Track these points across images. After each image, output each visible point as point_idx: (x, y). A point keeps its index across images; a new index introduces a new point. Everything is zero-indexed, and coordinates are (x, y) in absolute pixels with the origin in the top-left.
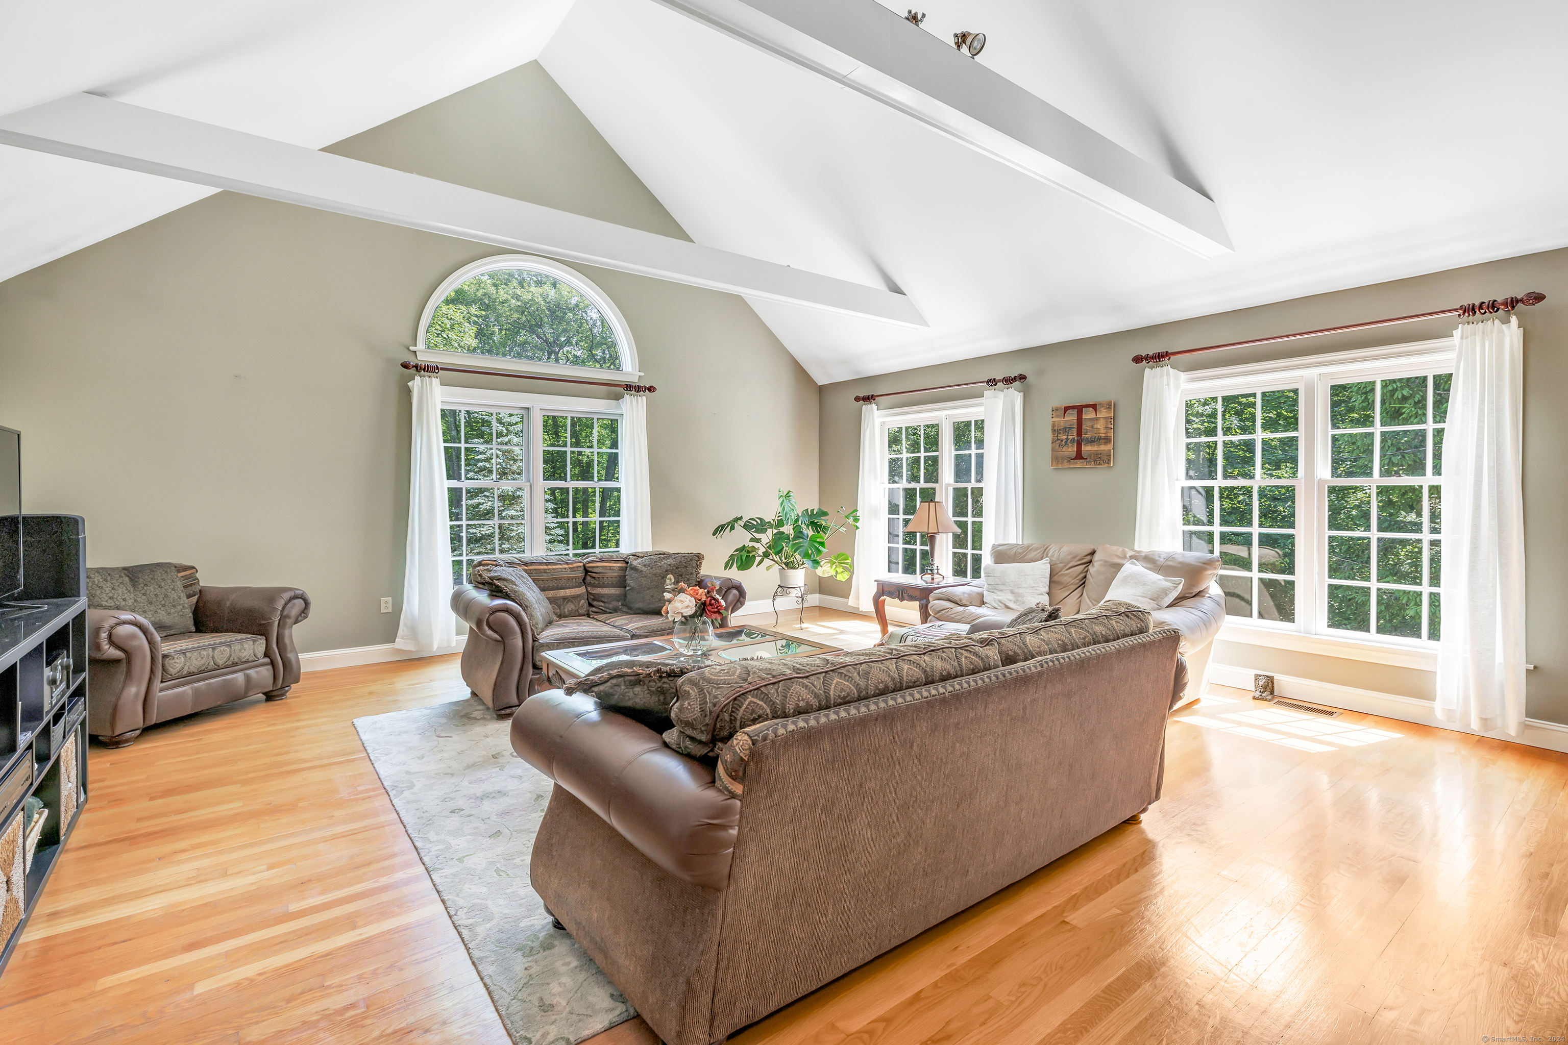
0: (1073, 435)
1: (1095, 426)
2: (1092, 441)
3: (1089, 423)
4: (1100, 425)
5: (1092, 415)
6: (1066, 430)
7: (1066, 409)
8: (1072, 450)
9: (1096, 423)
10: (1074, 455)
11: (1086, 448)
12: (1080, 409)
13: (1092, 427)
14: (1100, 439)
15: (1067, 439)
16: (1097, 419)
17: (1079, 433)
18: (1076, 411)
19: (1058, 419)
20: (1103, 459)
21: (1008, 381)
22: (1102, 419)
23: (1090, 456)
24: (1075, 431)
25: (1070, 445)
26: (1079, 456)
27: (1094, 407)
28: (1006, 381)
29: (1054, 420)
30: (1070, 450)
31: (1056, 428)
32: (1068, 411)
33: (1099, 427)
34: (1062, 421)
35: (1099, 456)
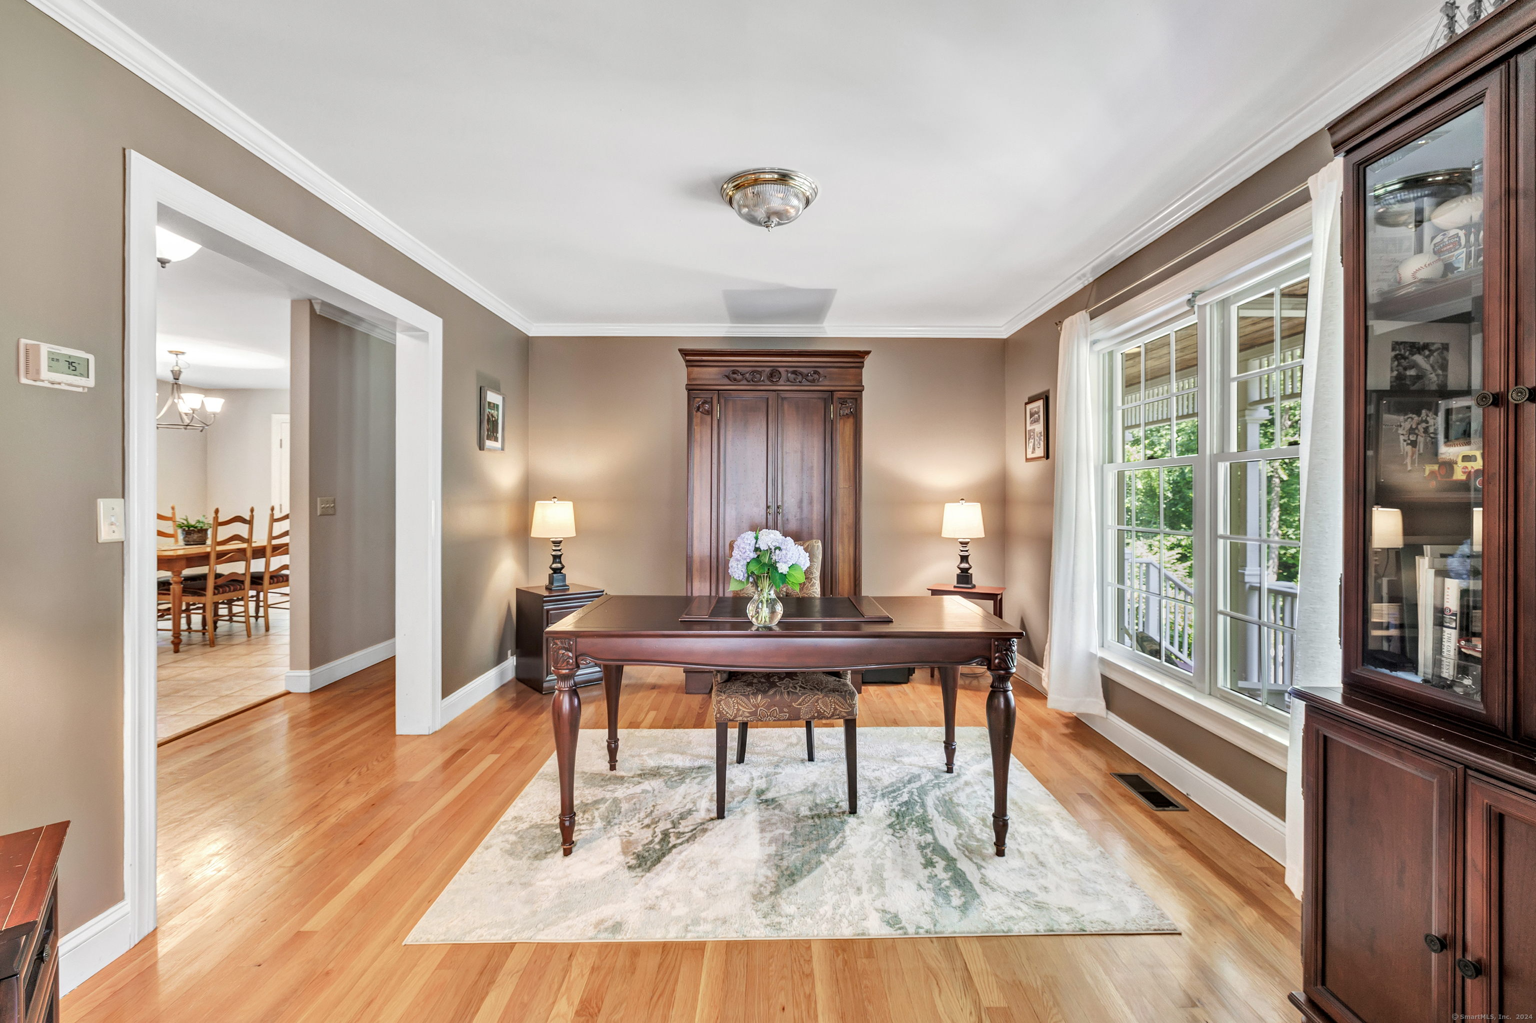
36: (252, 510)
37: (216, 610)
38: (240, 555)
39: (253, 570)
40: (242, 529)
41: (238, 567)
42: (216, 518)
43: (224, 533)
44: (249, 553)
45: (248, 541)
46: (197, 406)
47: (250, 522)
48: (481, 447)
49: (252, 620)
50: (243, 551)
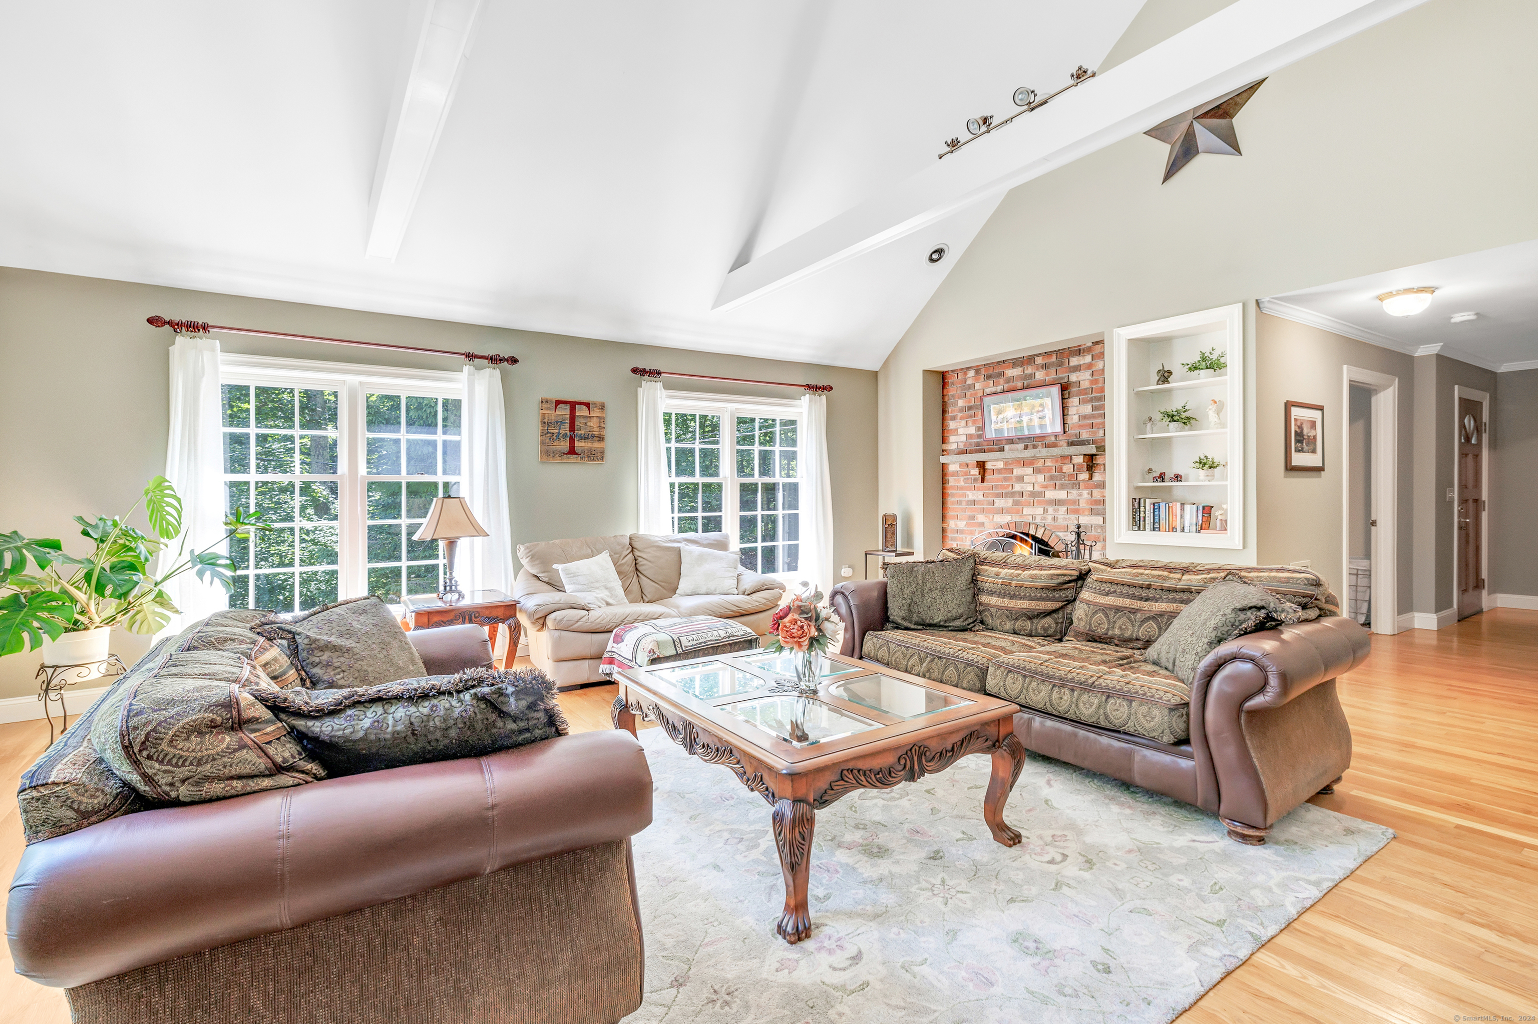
0: (566, 429)
1: (589, 424)
2: (585, 438)
3: (582, 420)
4: (594, 423)
5: (586, 413)
6: (558, 423)
7: (558, 403)
8: (565, 445)
9: (587, 421)
10: (567, 449)
11: (579, 445)
12: (573, 405)
13: (586, 424)
14: (593, 436)
15: (559, 433)
16: (590, 417)
17: (572, 427)
18: (569, 406)
19: (549, 412)
20: (597, 456)
21: (495, 360)
22: (595, 418)
23: (584, 452)
24: (567, 426)
25: (562, 439)
26: (572, 451)
27: (588, 405)
28: (491, 359)
29: (543, 411)
30: (562, 444)
31: (546, 420)
32: (560, 406)
33: (592, 425)
34: (552, 414)
35: (593, 453)
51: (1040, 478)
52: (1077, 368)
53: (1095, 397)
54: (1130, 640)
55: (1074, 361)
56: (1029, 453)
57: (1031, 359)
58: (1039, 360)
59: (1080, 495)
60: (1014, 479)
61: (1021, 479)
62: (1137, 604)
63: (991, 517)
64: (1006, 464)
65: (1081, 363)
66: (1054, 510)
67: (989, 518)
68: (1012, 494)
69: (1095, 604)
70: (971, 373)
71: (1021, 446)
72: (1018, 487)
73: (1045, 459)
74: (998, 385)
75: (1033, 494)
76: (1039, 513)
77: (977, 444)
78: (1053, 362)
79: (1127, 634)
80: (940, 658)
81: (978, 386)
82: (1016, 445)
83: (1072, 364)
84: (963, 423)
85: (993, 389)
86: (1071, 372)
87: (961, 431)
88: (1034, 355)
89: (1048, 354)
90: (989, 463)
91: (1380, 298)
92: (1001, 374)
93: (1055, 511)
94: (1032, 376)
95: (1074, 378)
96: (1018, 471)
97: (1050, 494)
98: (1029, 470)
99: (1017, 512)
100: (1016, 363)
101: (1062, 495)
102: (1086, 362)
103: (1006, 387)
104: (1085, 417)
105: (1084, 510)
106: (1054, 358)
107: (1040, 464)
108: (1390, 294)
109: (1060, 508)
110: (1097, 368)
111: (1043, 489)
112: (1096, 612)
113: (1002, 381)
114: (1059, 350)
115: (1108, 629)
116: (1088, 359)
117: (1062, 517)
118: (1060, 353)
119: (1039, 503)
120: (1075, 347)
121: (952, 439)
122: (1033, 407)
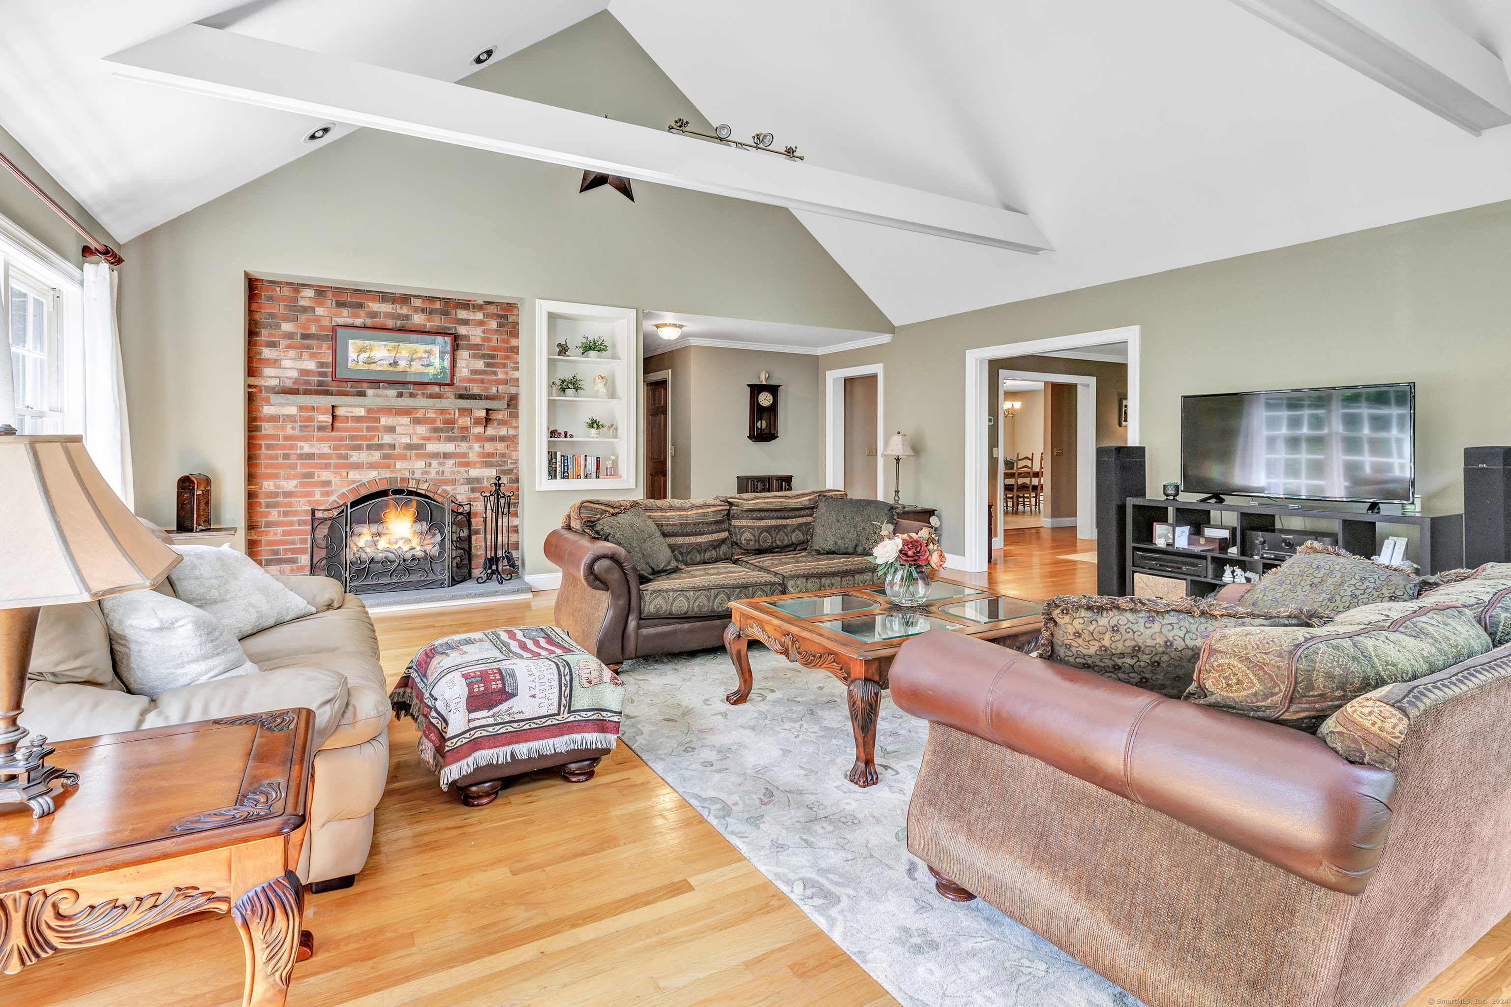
36: (1033, 454)
37: (1018, 500)
38: (1026, 475)
39: (1033, 483)
40: (1028, 463)
41: (1027, 481)
42: (1018, 457)
43: (1021, 464)
44: (1031, 474)
45: (1031, 468)
46: (1010, 406)
47: (1032, 460)
48: (1120, 425)
49: (1033, 507)
50: (1029, 473)
51: (422, 430)
52: (465, 322)
53: (487, 354)
54: (787, 546)
55: (463, 314)
56: (406, 402)
57: (405, 299)
58: (418, 303)
59: (471, 448)
60: (381, 429)
61: (391, 430)
62: (784, 522)
63: (345, 474)
64: (369, 411)
65: (471, 318)
66: (439, 463)
67: (341, 476)
68: (380, 447)
69: (758, 528)
70: (310, 293)
71: (392, 392)
72: (387, 439)
73: (426, 408)
74: (358, 316)
75: (410, 447)
76: (420, 467)
77: (320, 384)
78: (437, 309)
79: (786, 542)
80: (746, 588)
81: (319, 311)
82: (385, 391)
83: (460, 317)
84: (292, 353)
85: (349, 321)
86: (459, 324)
87: (286, 363)
88: (411, 295)
89: (432, 299)
90: (340, 409)
91: (657, 326)
92: (360, 306)
93: (441, 464)
94: (407, 317)
95: (462, 330)
96: (384, 421)
97: (432, 447)
98: (405, 420)
99: (388, 466)
100: (385, 297)
101: (450, 447)
102: (477, 318)
103: (369, 322)
104: (475, 372)
105: (475, 463)
106: (437, 305)
107: (420, 415)
108: (665, 325)
109: (446, 461)
110: (489, 327)
111: (423, 442)
112: (762, 533)
113: (362, 312)
114: (444, 299)
115: (772, 542)
116: (479, 316)
117: (449, 470)
118: (447, 301)
119: (418, 456)
120: (463, 300)
121: (268, 371)
122: (416, 352)
